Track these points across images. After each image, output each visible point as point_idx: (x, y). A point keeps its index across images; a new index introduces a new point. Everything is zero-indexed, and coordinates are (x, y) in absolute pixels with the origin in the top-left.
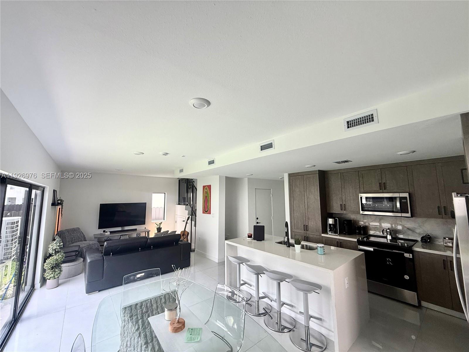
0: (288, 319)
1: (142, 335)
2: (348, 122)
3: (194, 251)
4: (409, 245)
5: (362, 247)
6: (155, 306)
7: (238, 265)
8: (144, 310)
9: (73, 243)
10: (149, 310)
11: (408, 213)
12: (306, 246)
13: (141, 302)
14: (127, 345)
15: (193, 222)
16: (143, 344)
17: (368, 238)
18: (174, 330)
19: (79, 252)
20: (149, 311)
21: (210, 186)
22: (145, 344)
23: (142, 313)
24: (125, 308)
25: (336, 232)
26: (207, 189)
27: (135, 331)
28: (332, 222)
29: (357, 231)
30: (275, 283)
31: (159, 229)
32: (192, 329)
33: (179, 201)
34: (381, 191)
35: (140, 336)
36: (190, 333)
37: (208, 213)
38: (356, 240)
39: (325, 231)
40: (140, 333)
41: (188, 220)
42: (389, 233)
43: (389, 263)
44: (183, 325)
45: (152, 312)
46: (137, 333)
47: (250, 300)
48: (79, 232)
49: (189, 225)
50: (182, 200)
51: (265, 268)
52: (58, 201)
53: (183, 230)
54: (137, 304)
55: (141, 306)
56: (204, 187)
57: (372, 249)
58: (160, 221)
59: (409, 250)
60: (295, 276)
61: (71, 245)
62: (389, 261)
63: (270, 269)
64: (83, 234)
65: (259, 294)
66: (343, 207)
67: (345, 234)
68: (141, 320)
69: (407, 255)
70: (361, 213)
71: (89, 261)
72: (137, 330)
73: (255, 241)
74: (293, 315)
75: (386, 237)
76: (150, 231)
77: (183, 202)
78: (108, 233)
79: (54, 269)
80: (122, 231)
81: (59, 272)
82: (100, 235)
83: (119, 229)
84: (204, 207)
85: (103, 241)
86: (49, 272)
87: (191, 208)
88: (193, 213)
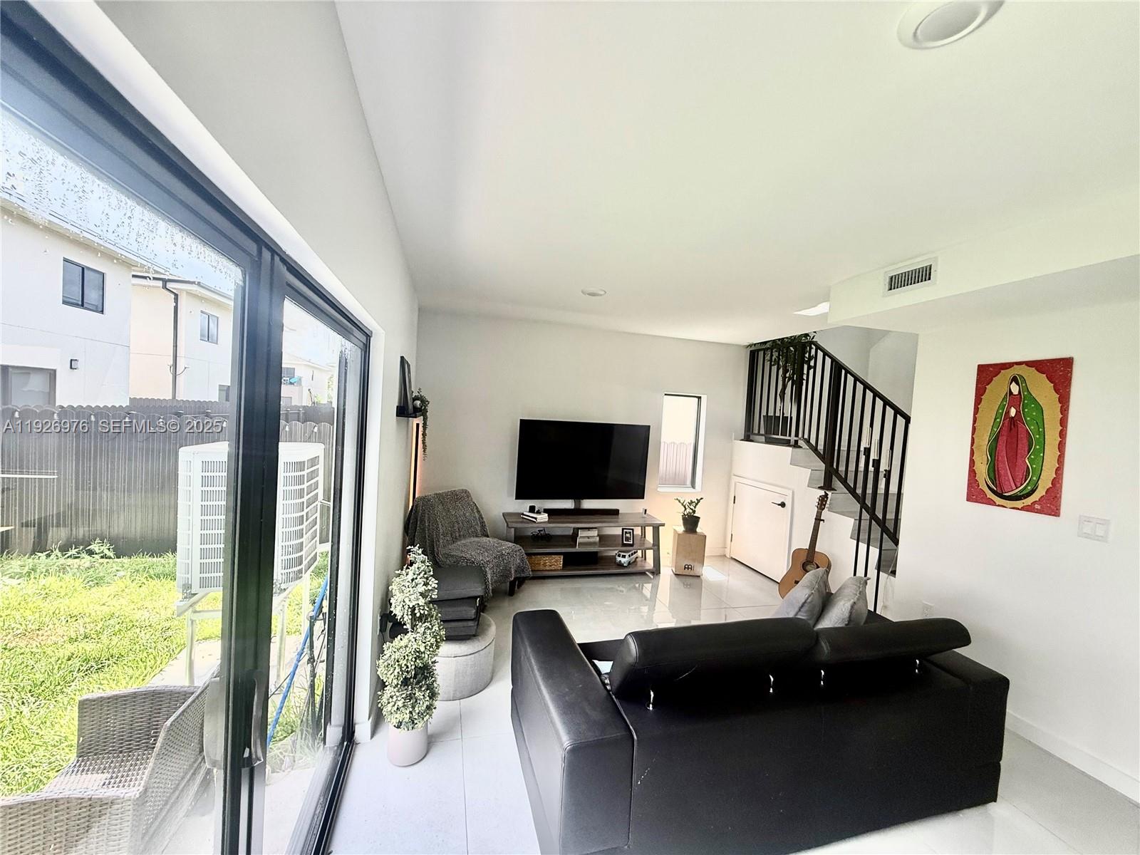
9: (456, 540)
21: (1064, 363)
26: (1034, 377)
31: (690, 521)
33: (746, 429)
37: (1028, 510)
41: (822, 507)
48: (469, 503)
53: (808, 548)
56: (992, 370)
61: (452, 547)
64: (478, 512)
76: (663, 525)
77: (762, 431)
78: (544, 517)
79: (412, 684)
80: (578, 513)
81: (427, 703)
82: (521, 520)
83: (568, 504)
84: (982, 470)
85: (527, 537)
86: (395, 698)
87: (822, 457)
88: (837, 483)
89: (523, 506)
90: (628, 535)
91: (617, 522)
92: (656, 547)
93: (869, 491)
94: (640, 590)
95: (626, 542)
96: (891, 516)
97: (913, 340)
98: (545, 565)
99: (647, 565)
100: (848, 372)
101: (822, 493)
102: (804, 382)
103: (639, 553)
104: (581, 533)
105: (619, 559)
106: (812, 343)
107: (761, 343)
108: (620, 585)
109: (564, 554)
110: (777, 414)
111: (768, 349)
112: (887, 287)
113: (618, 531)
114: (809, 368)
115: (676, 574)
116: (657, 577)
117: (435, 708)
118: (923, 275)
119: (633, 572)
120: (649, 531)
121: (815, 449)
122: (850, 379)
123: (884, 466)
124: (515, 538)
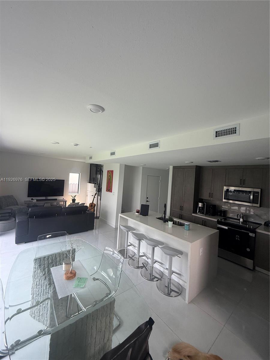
0: (158, 272)
1: (47, 278)
2: (217, 132)
3: (99, 218)
4: (254, 227)
5: (220, 226)
6: (58, 259)
7: (127, 232)
8: (50, 261)
9: (9, 206)
10: (54, 261)
11: (258, 204)
12: (178, 222)
13: (48, 256)
14: (37, 284)
15: (99, 197)
16: (48, 284)
17: (225, 219)
18: (67, 278)
19: (12, 214)
20: (54, 263)
21: (113, 171)
22: (49, 285)
23: (49, 264)
24: (36, 259)
25: (203, 213)
26: (111, 173)
27: (42, 275)
28: (201, 205)
29: (219, 214)
30: (151, 247)
31: (74, 200)
32: (80, 278)
33: (90, 180)
34: (241, 185)
35: (45, 279)
36: (79, 281)
37: (110, 192)
38: (216, 220)
39: (195, 212)
40: (45, 277)
41: (95, 195)
42: (241, 217)
43: (237, 239)
44: (74, 275)
45: (56, 263)
46: (44, 277)
47: (134, 257)
48: (13, 198)
49: (96, 199)
50: (92, 180)
51: (146, 236)
53: (92, 202)
54: (45, 257)
55: (48, 259)
56: (108, 171)
57: (227, 228)
58: (75, 194)
59: (254, 231)
60: (166, 243)
61: (7, 208)
62: (238, 237)
63: (149, 237)
64: (16, 200)
65: (140, 253)
66: (211, 195)
67: (210, 215)
68: (47, 268)
69: (251, 234)
70: (223, 201)
71: (17, 221)
72: (44, 274)
73: (142, 216)
74: (162, 269)
75: (239, 220)
78: (35, 201)
80: (46, 200)
82: (29, 202)
84: (107, 186)
87: (98, 186)
89: (30, 198)
90: (58, 204)
104: (45, 204)
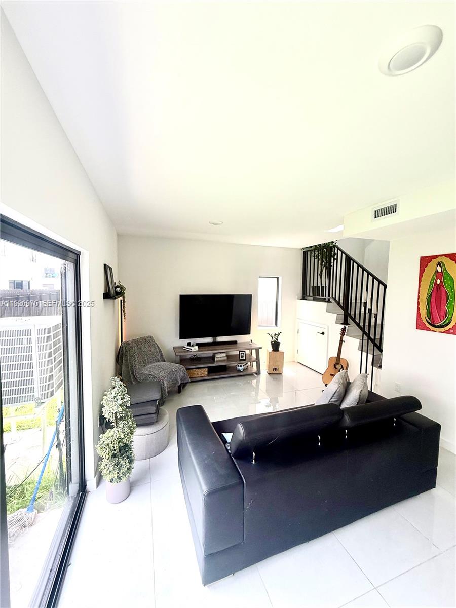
9: (146, 365)
26: (448, 263)
31: (276, 345)
37: (446, 332)
41: (343, 334)
48: (153, 344)
50: (310, 292)
52: (116, 288)
53: (336, 356)
56: (428, 259)
64: (159, 348)
76: (261, 348)
77: (311, 295)
78: (196, 348)
79: (118, 457)
80: (215, 344)
81: (128, 466)
82: (183, 350)
83: (209, 340)
84: (424, 312)
85: (188, 359)
86: (108, 465)
87: (342, 308)
88: (350, 321)
89: (184, 342)
90: (242, 355)
91: (237, 348)
92: (257, 360)
93: (367, 324)
94: (250, 384)
95: (241, 358)
96: (378, 336)
97: (387, 243)
98: (198, 374)
99: (253, 370)
100: (354, 262)
101: (343, 326)
102: (332, 267)
103: (249, 363)
104: (217, 356)
105: (238, 368)
106: (335, 247)
107: (309, 247)
108: (240, 382)
109: (208, 368)
110: (319, 285)
111: (312, 250)
112: (374, 216)
113: (237, 353)
114: (334, 260)
115: (269, 374)
116: (259, 376)
117: (133, 468)
118: (392, 209)
119: (247, 374)
120: (254, 352)
121: (339, 303)
122: (356, 266)
123: (374, 311)
124: (180, 360)
